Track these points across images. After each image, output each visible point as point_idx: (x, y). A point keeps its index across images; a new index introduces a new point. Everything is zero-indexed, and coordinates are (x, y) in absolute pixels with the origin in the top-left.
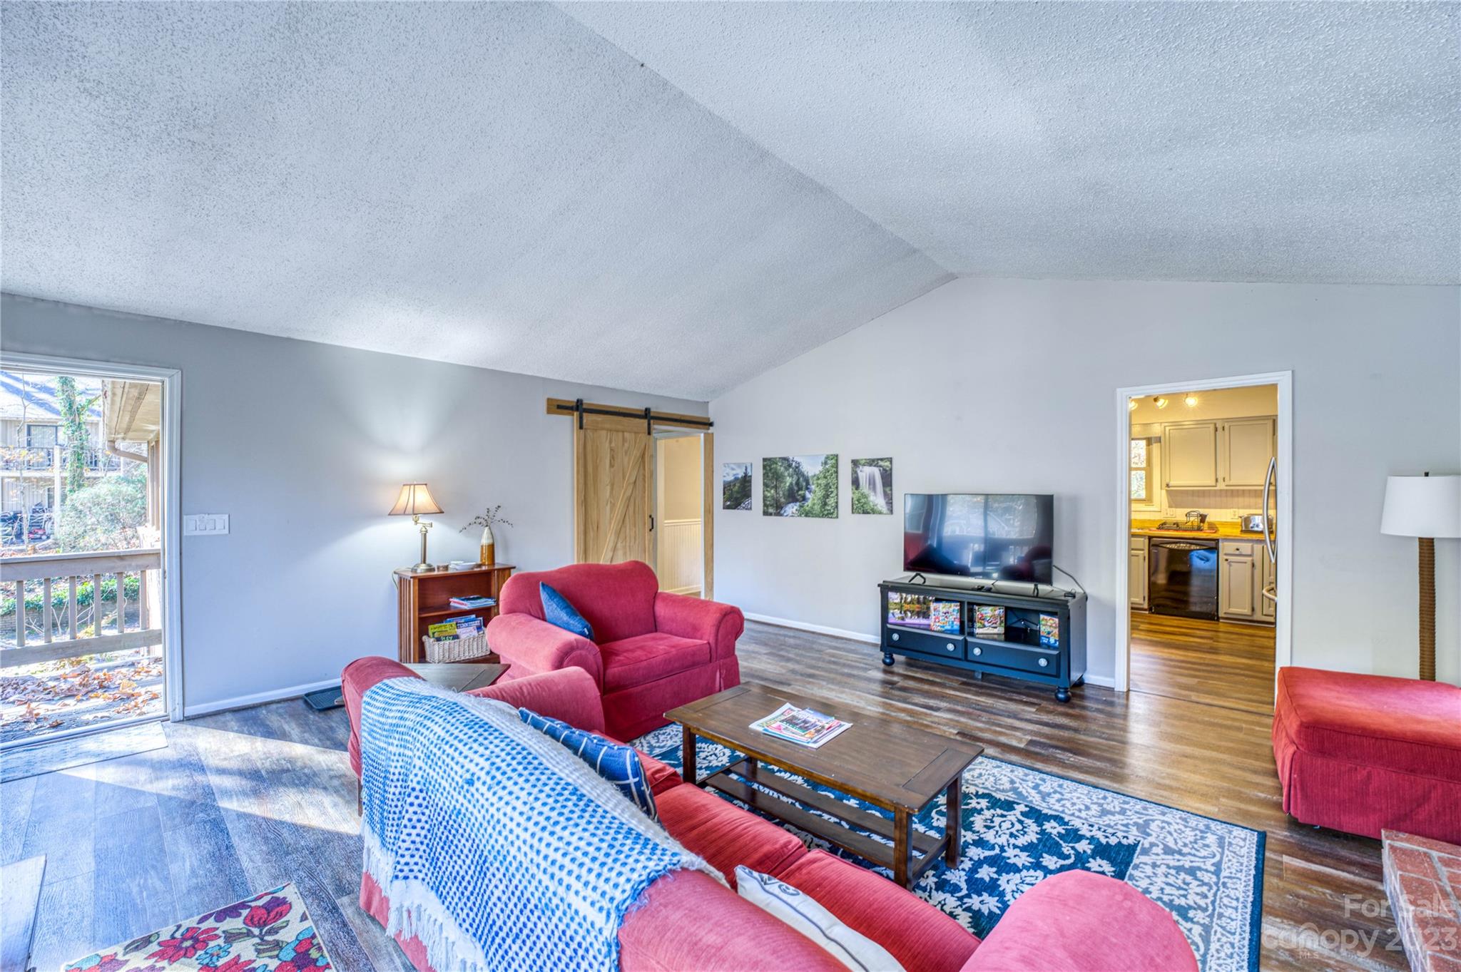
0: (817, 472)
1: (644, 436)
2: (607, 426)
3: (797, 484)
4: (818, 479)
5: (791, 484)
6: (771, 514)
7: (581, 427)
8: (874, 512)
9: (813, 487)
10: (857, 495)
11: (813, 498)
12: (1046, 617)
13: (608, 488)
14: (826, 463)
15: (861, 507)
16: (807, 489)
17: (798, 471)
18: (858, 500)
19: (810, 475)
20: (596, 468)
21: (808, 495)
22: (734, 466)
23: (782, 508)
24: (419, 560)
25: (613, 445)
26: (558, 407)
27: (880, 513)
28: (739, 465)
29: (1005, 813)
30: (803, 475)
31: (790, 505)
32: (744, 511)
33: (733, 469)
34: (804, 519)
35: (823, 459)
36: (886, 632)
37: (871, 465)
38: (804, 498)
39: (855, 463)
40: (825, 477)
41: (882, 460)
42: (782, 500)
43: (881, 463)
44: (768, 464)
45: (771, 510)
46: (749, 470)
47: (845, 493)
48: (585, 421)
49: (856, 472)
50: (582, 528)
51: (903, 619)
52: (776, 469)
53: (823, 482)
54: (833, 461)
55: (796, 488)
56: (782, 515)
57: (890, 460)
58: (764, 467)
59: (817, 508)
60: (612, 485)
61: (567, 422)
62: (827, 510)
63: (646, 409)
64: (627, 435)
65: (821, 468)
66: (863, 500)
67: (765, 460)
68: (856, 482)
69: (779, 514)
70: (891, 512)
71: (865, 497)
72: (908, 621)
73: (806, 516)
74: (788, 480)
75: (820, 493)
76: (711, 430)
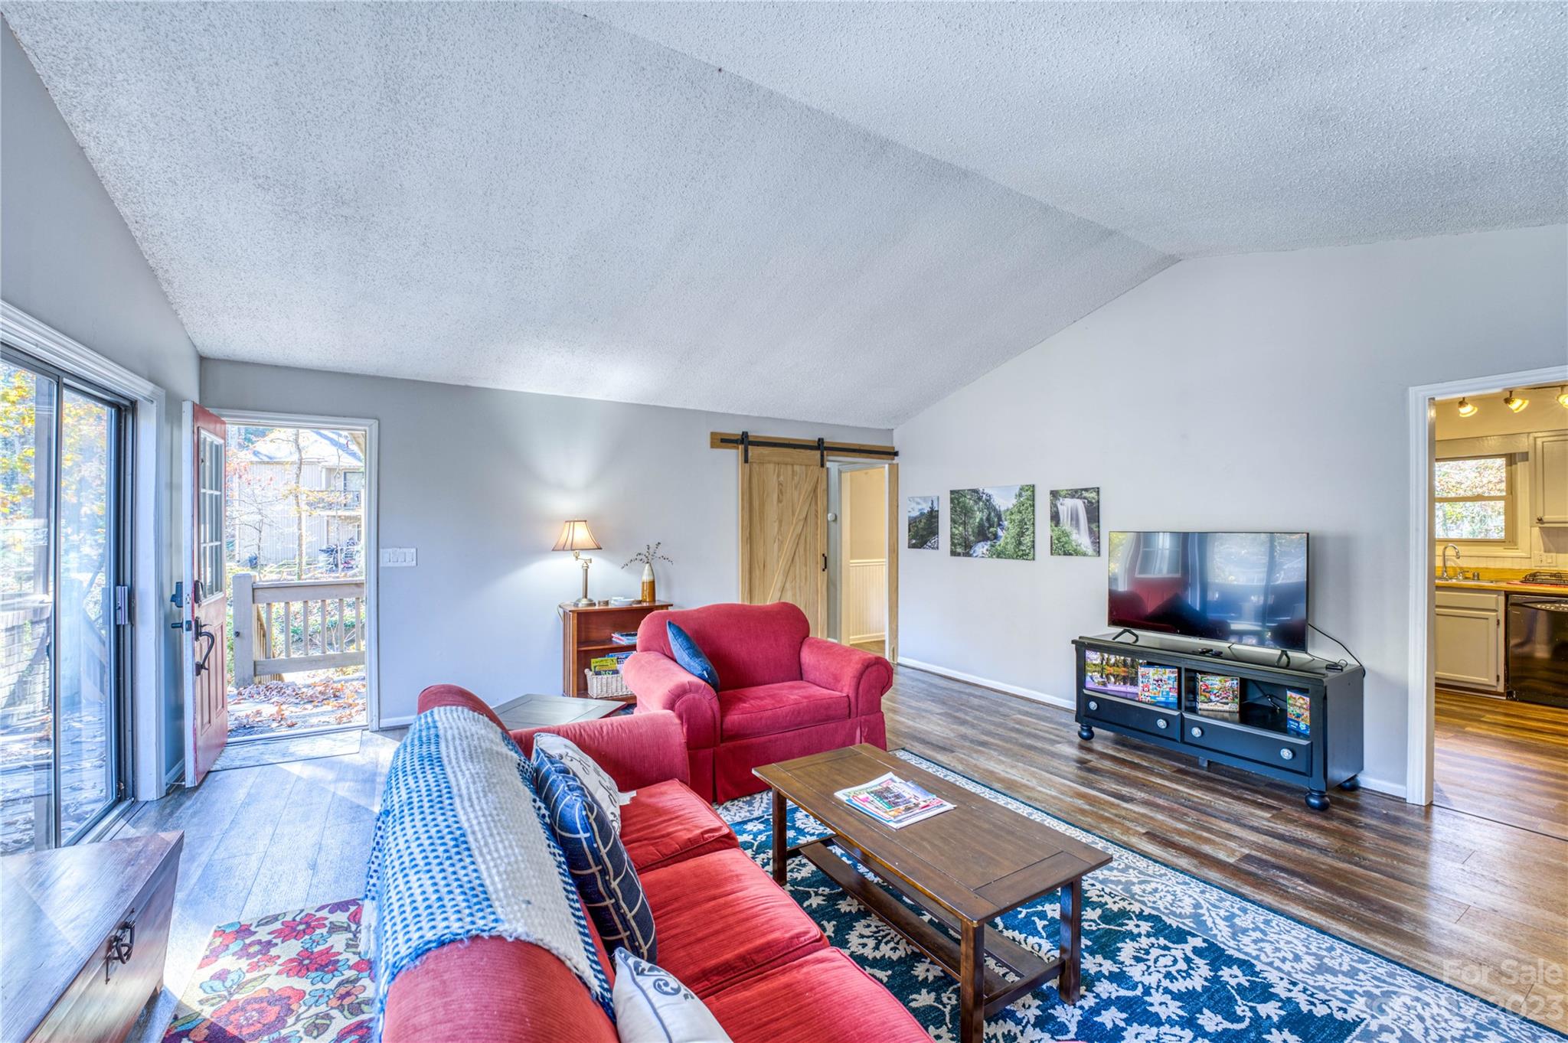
0: (1011, 506)
1: (816, 469)
2: (775, 459)
3: (988, 519)
4: (1012, 514)
5: (981, 519)
6: (959, 555)
7: (746, 461)
8: (1077, 553)
9: (1006, 523)
10: (1057, 533)
11: (1006, 536)
12: (1294, 695)
13: (776, 525)
14: (1020, 495)
15: (1062, 548)
16: (999, 525)
17: (989, 505)
18: (1058, 539)
19: (1003, 509)
20: (762, 505)
21: (1000, 533)
22: (919, 500)
23: (971, 547)
24: (581, 594)
25: (782, 478)
26: (723, 441)
27: (1085, 554)
28: (925, 499)
29: (1170, 945)
30: (995, 510)
31: (980, 544)
32: (931, 551)
33: (918, 503)
34: (995, 561)
35: (1017, 491)
36: (1083, 699)
37: (1073, 497)
38: (996, 537)
39: (1055, 494)
40: (1020, 512)
41: (1086, 490)
42: (972, 538)
43: (1085, 494)
44: (956, 496)
45: (959, 550)
46: (935, 505)
47: (1043, 530)
48: (750, 454)
49: (1056, 506)
50: (747, 566)
51: (1104, 684)
52: (964, 502)
53: (1017, 517)
54: (1029, 493)
55: (987, 525)
56: (971, 556)
57: (1097, 490)
58: (952, 501)
59: (1010, 547)
60: (780, 522)
61: (731, 456)
62: (1022, 551)
63: (819, 439)
64: (797, 468)
65: (1014, 501)
66: (1063, 539)
67: (952, 492)
68: (1055, 518)
69: (967, 555)
70: (1099, 553)
71: (1067, 535)
72: (1110, 687)
73: (998, 557)
74: (978, 516)
75: (1013, 530)
76: (897, 460)
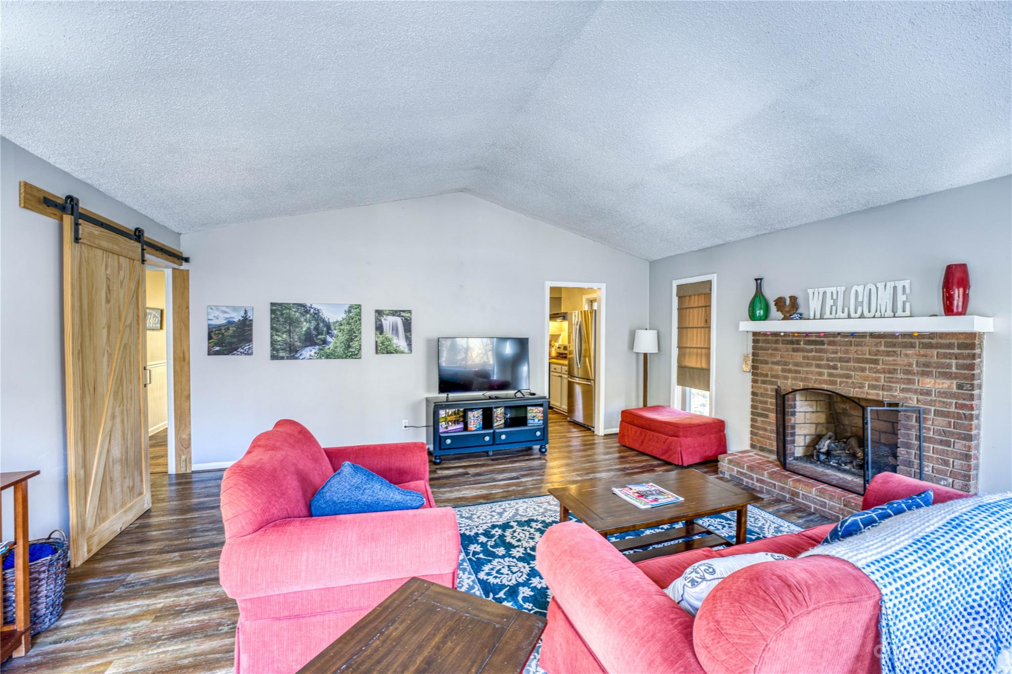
0: (340, 319)
1: (138, 263)
2: (104, 244)
3: (316, 328)
4: (341, 325)
5: (309, 329)
6: (282, 358)
7: (79, 239)
8: (396, 351)
9: (335, 332)
10: (381, 339)
11: (333, 343)
12: (532, 408)
13: (105, 331)
14: (349, 311)
15: (384, 348)
16: (328, 333)
17: (317, 316)
18: (382, 343)
19: (331, 321)
21: (329, 339)
22: (224, 309)
23: (297, 352)
25: (109, 271)
26: (44, 201)
27: (402, 352)
28: (235, 309)
30: (324, 321)
31: (308, 349)
32: (243, 357)
33: (225, 312)
34: (324, 361)
35: (347, 308)
36: (438, 439)
37: (394, 315)
38: (325, 342)
39: (379, 313)
40: (349, 324)
41: (404, 311)
42: (298, 344)
43: (403, 314)
44: (278, 308)
45: (281, 354)
46: (249, 314)
47: (368, 337)
48: (80, 232)
49: (380, 321)
51: (447, 428)
52: (289, 314)
53: (348, 327)
54: (358, 310)
55: (314, 333)
56: (297, 358)
57: (410, 312)
58: (273, 312)
59: (340, 350)
60: (109, 328)
62: (350, 351)
63: (137, 229)
64: (122, 259)
65: (344, 316)
66: (387, 343)
67: (272, 304)
68: (379, 328)
69: (294, 358)
70: (411, 350)
71: (389, 340)
72: (450, 428)
73: (327, 358)
74: (305, 326)
75: (342, 337)
76: (185, 266)
